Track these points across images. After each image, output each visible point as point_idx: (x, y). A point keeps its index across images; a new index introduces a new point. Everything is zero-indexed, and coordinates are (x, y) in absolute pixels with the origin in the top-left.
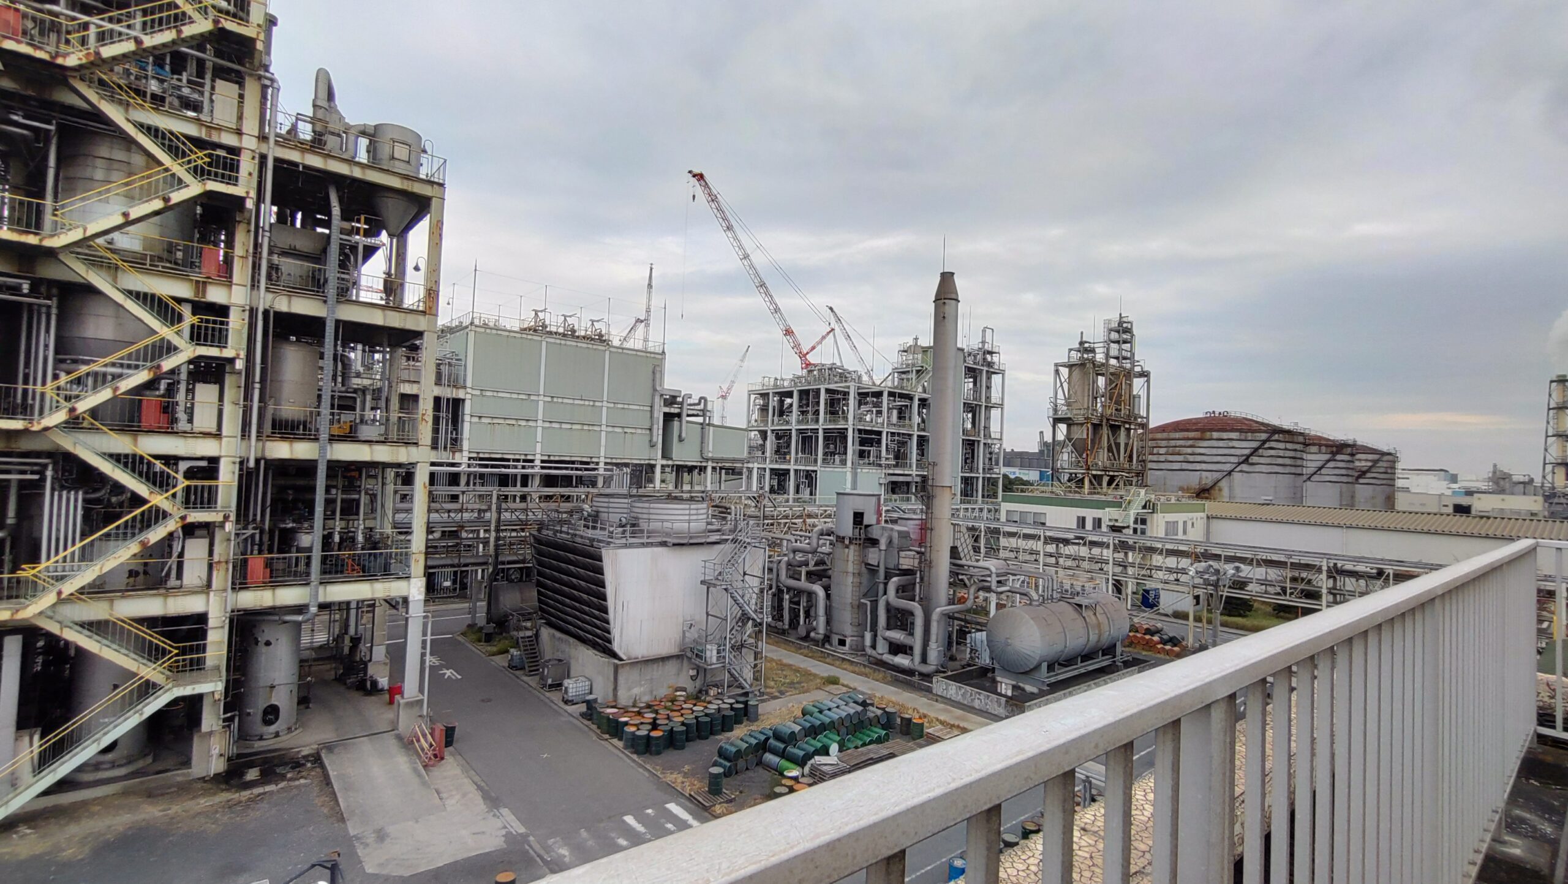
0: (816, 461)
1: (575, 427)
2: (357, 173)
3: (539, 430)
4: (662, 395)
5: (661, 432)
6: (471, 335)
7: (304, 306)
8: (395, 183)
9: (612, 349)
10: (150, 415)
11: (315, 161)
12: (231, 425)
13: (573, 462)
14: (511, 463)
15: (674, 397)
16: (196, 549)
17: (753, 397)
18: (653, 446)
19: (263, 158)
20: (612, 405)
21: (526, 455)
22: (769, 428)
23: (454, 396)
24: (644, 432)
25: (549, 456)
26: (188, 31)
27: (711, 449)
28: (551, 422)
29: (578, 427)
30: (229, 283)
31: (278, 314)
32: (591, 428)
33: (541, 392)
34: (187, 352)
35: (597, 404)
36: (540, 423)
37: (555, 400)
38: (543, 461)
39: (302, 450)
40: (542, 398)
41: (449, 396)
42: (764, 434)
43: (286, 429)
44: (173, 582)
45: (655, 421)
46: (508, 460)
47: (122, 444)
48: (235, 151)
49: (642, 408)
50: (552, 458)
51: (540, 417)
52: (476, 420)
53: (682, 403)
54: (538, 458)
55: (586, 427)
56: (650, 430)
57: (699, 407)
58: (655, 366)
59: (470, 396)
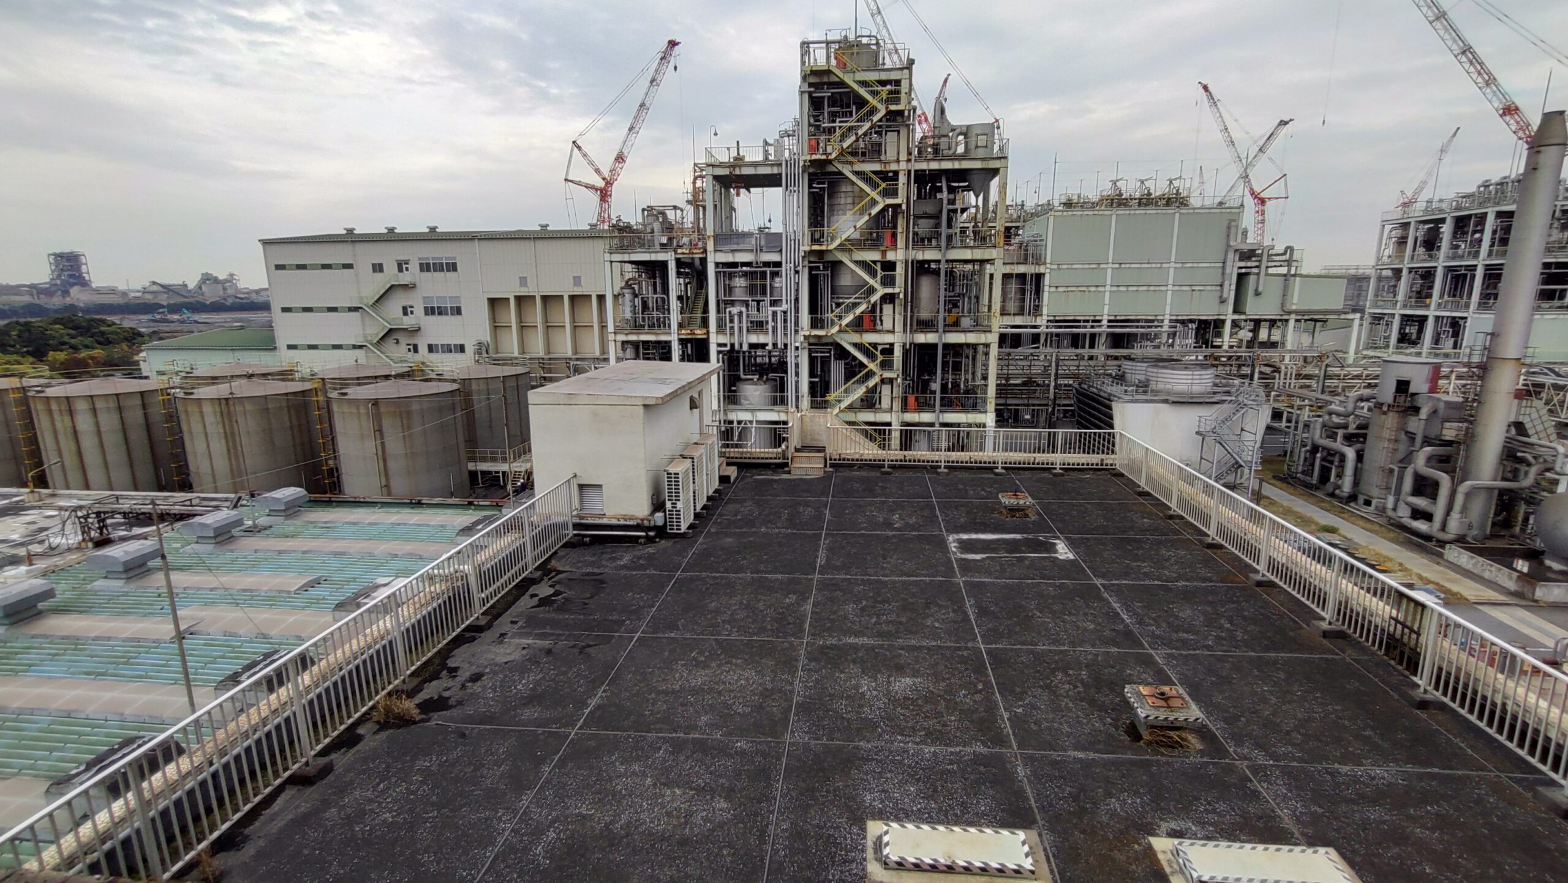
0: (1467, 306)
1: (1141, 289)
2: (958, 165)
3: (1107, 294)
4: (1236, 251)
5: (1233, 287)
6: (1051, 219)
7: (930, 255)
8: (977, 165)
9: (1188, 210)
10: (866, 324)
11: (934, 165)
12: (899, 327)
13: (1138, 321)
14: (1081, 324)
15: (1254, 250)
16: (886, 390)
17: (1388, 228)
19: (910, 172)
20: (1180, 265)
21: (1095, 316)
22: (1406, 265)
23: (1037, 271)
24: (1214, 288)
25: (1116, 316)
26: (876, 118)
27: (1295, 300)
28: (1118, 286)
29: (1145, 288)
30: (896, 249)
31: (918, 262)
32: (1157, 288)
33: (1110, 261)
34: (881, 291)
36: (1108, 288)
37: (1123, 266)
38: (1109, 321)
39: (929, 338)
41: (1033, 271)
42: (1397, 273)
43: (926, 325)
44: (877, 406)
45: (1227, 277)
46: (1079, 321)
47: (856, 338)
48: (896, 173)
49: (1213, 265)
50: (1118, 318)
51: (1108, 282)
52: (1053, 289)
53: (1261, 255)
54: (1105, 318)
55: (1152, 288)
56: (1221, 286)
57: (1283, 258)
58: (1230, 221)
59: (1049, 271)
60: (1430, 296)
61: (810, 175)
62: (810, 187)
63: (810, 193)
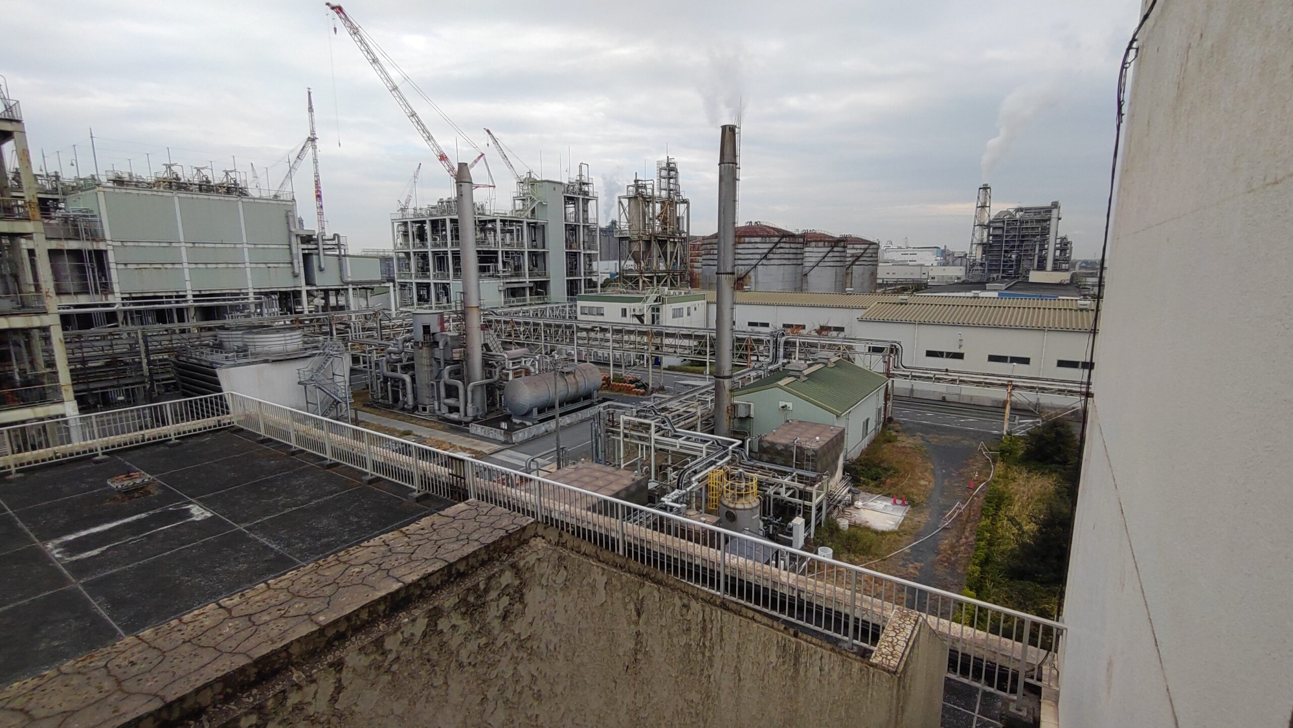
0: (448, 276)
1: (220, 266)
3: (186, 271)
4: (297, 236)
5: (302, 264)
6: (101, 195)
9: (248, 199)
13: (224, 295)
14: (164, 300)
15: (311, 236)
17: (396, 224)
18: (296, 276)
20: (253, 246)
21: (177, 292)
22: (411, 250)
23: (95, 248)
24: (286, 265)
25: (200, 291)
27: (349, 274)
28: (196, 264)
29: (224, 266)
32: (235, 266)
33: (182, 239)
35: (238, 246)
36: (185, 265)
37: (197, 245)
38: (194, 296)
40: (183, 244)
41: (90, 248)
42: (407, 254)
45: (294, 256)
46: (161, 297)
49: (281, 246)
50: (203, 293)
51: (185, 260)
52: (121, 267)
53: (317, 240)
54: (190, 293)
55: (231, 266)
56: (292, 263)
57: (334, 242)
58: (287, 212)
59: (111, 247)
60: (428, 270)
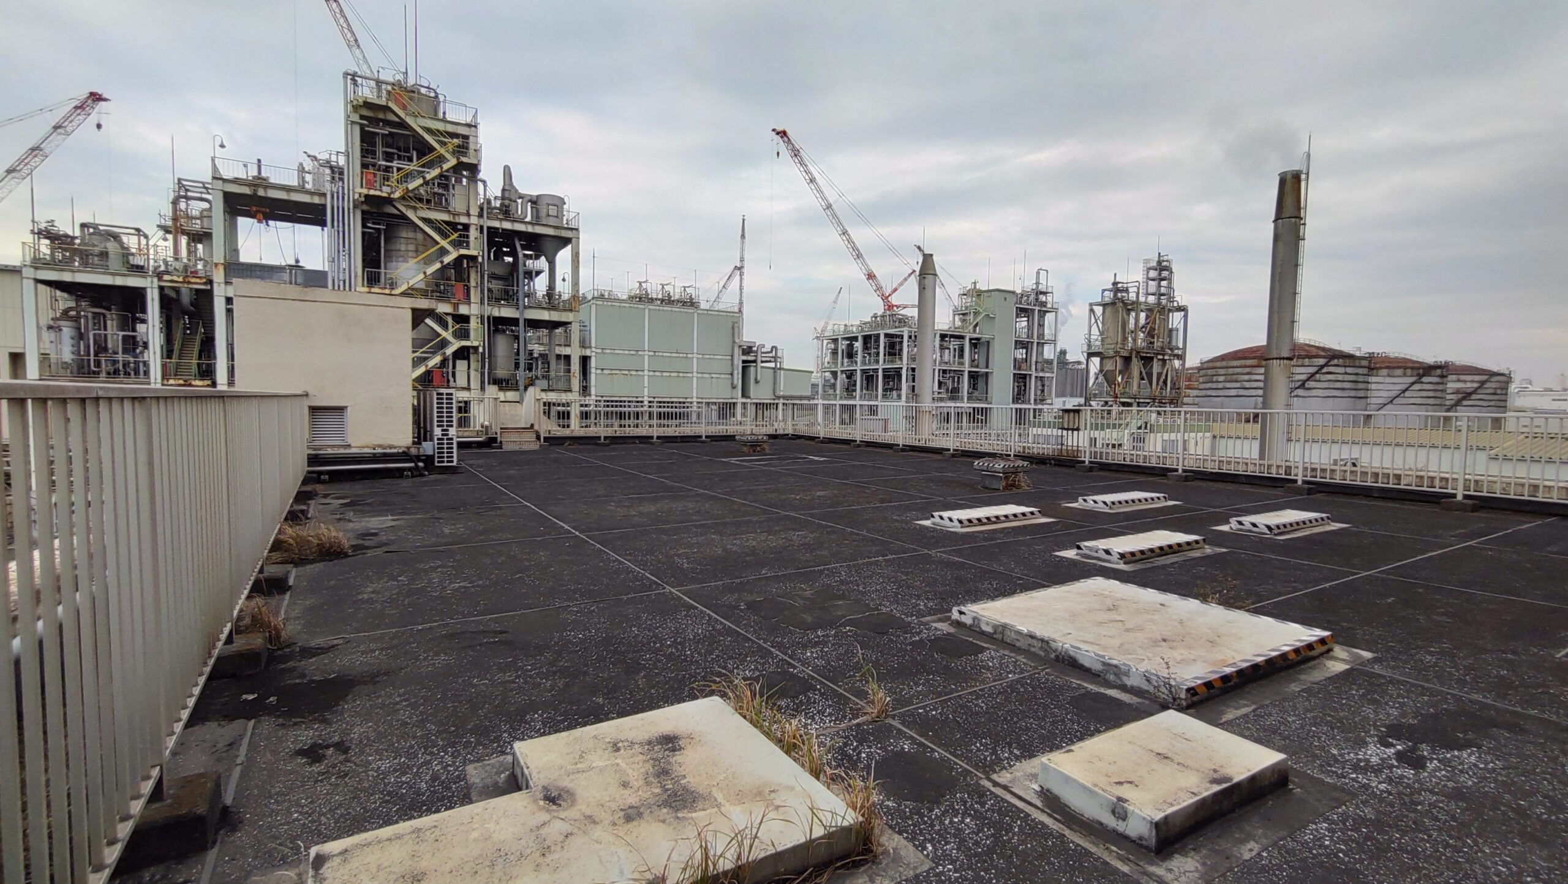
0: (877, 397)
1: (673, 374)
2: (530, 229)
3: (646, 378)
4: (740, 346)
5: (740, 376)
6: (594, 307)
7: (507, 312)
8: (550, 232)
9: (699, 312)
10: (436, 380)
11: (507, 225)
12: (475, 384)
13: (673, 402)
14: (626, 404)
15: (750, 348)
17: (825, 342)
18: (734, 387)
19: (482, 227)
20: (701, 356)
21: (637, 397)
22: (839, 369)
23: (583, 354)
24: (727, 376)
25: (654, 398)
26: (446, 166)
27: (782, 388)
28: (654, 371)
29: (675, 374)
30: (469, 303)
31: (495, 318)
32: (685, 375)
33: (646, 349)
34: (455, 345)
35: (689, 356)
36: (646, 372)
37: (657, 354)
38: (650, 402)
40: (647, 353)
41: (580, 354)
42: (834, 374)
43: (502, 384)
45: (735, 367)
49: (725, 357)
50: (656, 399)
51: (646, 367)
52: (599, 371)
53: (756, 352)
54: (646, 399)
55: (681, 375)
56: (732, 374)
57: (771, 355)
58: (734, 323)
59: (594, 354)
60: (855, 391)
61: (363, 212)
62: (364, 226)
63: (364, 234)
